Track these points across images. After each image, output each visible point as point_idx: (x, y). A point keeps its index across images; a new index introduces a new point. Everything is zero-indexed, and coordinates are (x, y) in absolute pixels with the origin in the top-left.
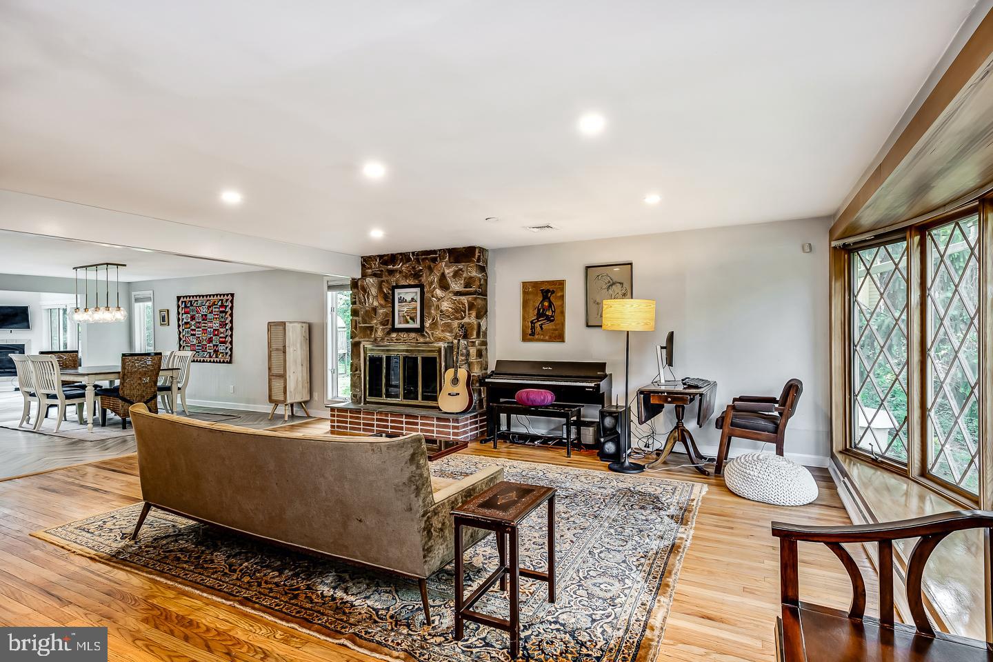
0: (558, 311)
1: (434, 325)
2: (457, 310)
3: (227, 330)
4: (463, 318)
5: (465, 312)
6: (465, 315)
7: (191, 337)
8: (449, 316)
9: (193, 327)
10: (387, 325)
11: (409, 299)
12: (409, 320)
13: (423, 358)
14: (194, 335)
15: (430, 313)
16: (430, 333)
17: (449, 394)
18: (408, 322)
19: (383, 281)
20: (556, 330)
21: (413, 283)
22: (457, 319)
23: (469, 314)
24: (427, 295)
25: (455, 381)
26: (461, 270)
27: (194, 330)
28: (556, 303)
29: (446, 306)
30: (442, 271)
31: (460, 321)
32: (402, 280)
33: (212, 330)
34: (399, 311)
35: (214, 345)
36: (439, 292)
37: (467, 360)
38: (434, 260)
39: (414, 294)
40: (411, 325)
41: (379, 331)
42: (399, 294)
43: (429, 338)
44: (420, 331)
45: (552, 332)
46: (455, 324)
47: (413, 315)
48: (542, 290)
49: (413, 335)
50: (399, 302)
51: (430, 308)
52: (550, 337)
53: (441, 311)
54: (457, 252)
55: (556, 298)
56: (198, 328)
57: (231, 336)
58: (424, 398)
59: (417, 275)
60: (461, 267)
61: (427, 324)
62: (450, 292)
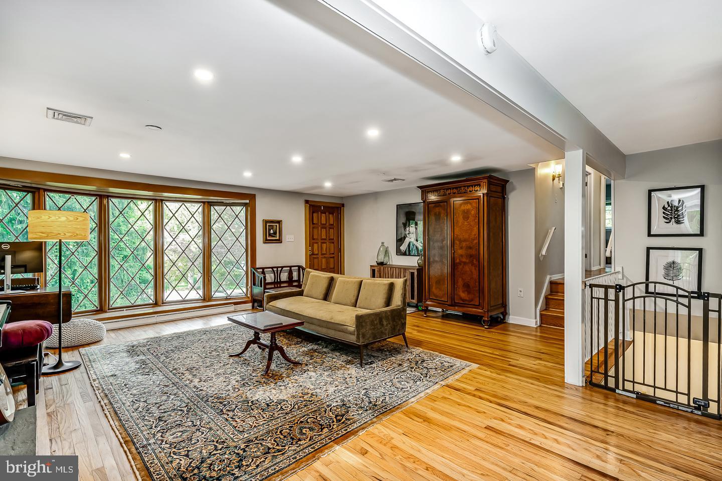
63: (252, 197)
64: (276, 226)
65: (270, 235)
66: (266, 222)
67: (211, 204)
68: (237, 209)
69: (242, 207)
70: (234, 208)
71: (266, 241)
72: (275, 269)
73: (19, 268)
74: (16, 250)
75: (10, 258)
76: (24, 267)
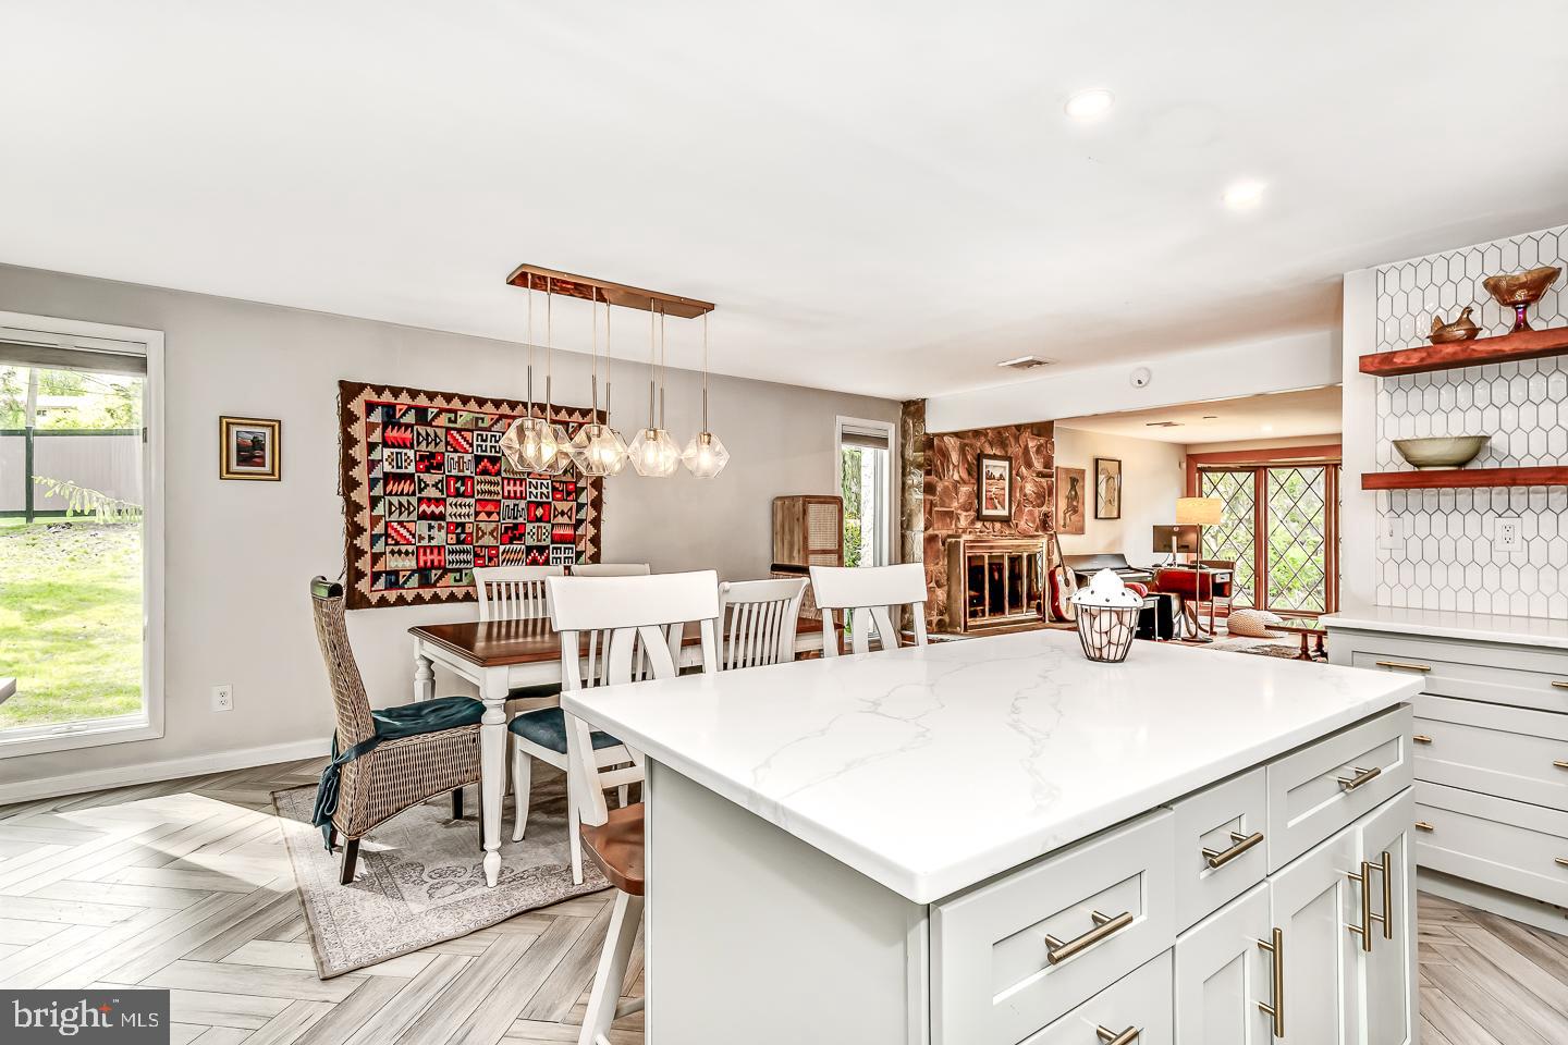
0: (1081, 501)
1: (1020, 511)
2: (1038, 496)
3: (580, 507)
4: (1043, 505)
5: (1045, 498)
6: (1045, 502)
7: (425, 523)
8: (1032, 501)
9: (432, 493)
10: (972, 510)
11: (997, 476)
12: (998, 505)
14: (441, 517)
15: (1016, 497)
16: (1015, 523)
17: (1068, 598)
18: (996, 508)
19: (966, 445)
21: (1000, 454)
22: (1039, 506)
23: (1048, 501)
24: (1014, 474)
25: (1067, 582)
26: (1043, 446)
27: (438, 502)
29: (1029, 488)
30: (1025, 443)
31: (1041, 509)
32: (988, 446)
33: (523, 504)
34: (987, 492)
35: (529, 549)
36: (1024, 470)
39: (1003, 470)
40: (1000, 512)
41: (962, 518)
42: (986, 466)
43: (1016, 530)
44: (1008, 521)
47: (1001, 499)
48: (1071, 478)
49: (999, 526)
50: (987, 479)
51: (1016, 490)
53: (1025, 495)
56: (458, 494)
57: (596, 522)
59: (1003, 444)
60: (1042, 442)
61: (1013, 512)
62: (1033, 471)
73: (1184, 548)
74: (1183, 531)
75: (1174, 538)
76: (1187, 547)
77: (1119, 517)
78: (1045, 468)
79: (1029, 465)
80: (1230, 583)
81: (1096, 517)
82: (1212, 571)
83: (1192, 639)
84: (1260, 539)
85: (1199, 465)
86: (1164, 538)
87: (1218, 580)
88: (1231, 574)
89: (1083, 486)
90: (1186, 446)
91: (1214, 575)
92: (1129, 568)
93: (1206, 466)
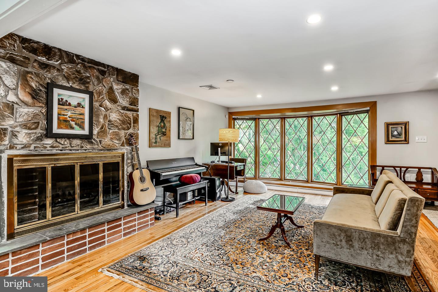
0: (168, 129)
1: (103, 132)
2: (123, 122)
4: (128, 129)
5: (130, 124)
6: (131, 127)
8: (117, 126)
10: (36, 128)
11: (73, 103)
12: (74, 126)
13: (81, 166)
15: (98, 121)
16: (98, 140)
17: (142, 190)
18: (72, 128)
19: (28, 73)
20: (167, 140)
21: (77, 87)
22: (124, 129)
23: (134, 126)
24: (96, 104)
25: (142, 179)
26: (128, 89)
28: (167, 125)
29: (114, 116)
30: (110, 85)
31: (126, 131)
32: (63, 79)
34: (59, 114)
36: (107, 103)
37: (132, 162)
38: (103, 73)
39: (82, 100)
40: (77, 131)
42: (59, 95)
43: (98, 145)
44: (88, 138)
45: (165, 141)
46: (122, 133)
47: (79, 122)
48: (161, 115)
49: (76, 142)
50: (59, 104)
51: (98, 116)
52: (164, 145)
53: (110, 121)
54: (125, 74)
55: (167, 122)
58: (83, 206)
59: (83, 81)
60: (128, 87)
61: (95, 132)
62: (118, 106)
63: (373, 105)
64: (402, 127)
65: (393, 136)
66: (388, 125)
67: (342, 115)
68: (362, 116)
69: (367, 114)
70: (360, 115)
71: (388, 141)
72: (398, 169)
73: (224, 154)
74: (224, 145)
75: (219, 149)
76: (225, 153)
77: (193, 138)
78: (130, 105)
79: (114, 100)
80: (244, 170)
81: (179, 138)
82: (235, 164)
83: (226, 200)
84: (257, 149)
85: (233, 117)
86: (215, 149)
87: (238, 169)
88: (244, 165)
89: (170, 121)
90: (228, 108)
91: (236, 167)
92: (196, 164)
93: (236, 117)
